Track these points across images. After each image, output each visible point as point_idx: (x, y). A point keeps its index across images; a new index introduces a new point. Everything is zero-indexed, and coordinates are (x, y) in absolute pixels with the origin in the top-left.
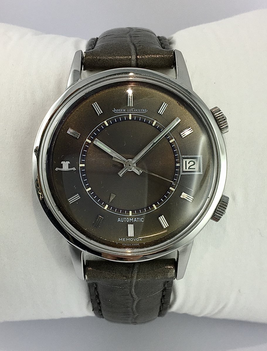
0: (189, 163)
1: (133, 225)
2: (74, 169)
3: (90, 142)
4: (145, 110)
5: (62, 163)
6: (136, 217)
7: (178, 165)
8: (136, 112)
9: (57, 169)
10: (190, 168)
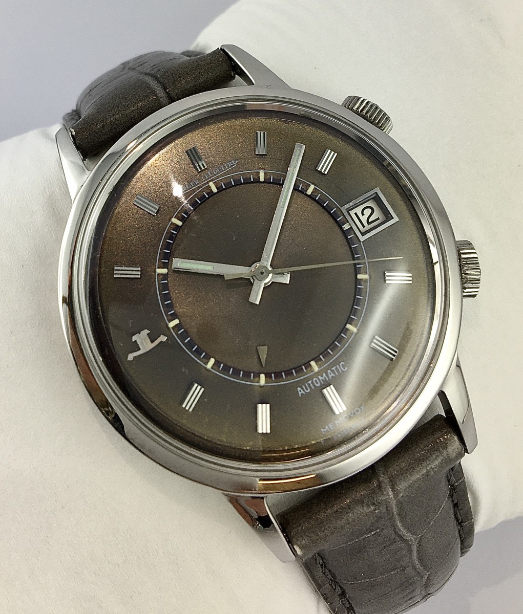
0: (363, 214)
1: (332, 386)
2: (163, 338)
3: (165, 271)
4: (232, 163)
5: (134, 338)
6: (329, 367)
7: (346, 227)
8: (218, 173)
9: (131, 357)
10: (370, 221)
